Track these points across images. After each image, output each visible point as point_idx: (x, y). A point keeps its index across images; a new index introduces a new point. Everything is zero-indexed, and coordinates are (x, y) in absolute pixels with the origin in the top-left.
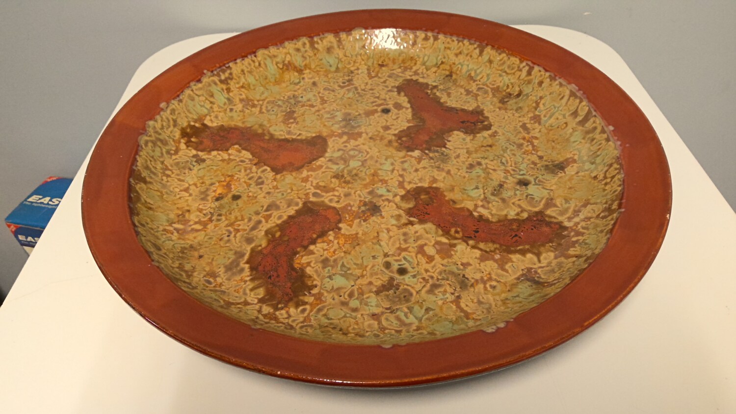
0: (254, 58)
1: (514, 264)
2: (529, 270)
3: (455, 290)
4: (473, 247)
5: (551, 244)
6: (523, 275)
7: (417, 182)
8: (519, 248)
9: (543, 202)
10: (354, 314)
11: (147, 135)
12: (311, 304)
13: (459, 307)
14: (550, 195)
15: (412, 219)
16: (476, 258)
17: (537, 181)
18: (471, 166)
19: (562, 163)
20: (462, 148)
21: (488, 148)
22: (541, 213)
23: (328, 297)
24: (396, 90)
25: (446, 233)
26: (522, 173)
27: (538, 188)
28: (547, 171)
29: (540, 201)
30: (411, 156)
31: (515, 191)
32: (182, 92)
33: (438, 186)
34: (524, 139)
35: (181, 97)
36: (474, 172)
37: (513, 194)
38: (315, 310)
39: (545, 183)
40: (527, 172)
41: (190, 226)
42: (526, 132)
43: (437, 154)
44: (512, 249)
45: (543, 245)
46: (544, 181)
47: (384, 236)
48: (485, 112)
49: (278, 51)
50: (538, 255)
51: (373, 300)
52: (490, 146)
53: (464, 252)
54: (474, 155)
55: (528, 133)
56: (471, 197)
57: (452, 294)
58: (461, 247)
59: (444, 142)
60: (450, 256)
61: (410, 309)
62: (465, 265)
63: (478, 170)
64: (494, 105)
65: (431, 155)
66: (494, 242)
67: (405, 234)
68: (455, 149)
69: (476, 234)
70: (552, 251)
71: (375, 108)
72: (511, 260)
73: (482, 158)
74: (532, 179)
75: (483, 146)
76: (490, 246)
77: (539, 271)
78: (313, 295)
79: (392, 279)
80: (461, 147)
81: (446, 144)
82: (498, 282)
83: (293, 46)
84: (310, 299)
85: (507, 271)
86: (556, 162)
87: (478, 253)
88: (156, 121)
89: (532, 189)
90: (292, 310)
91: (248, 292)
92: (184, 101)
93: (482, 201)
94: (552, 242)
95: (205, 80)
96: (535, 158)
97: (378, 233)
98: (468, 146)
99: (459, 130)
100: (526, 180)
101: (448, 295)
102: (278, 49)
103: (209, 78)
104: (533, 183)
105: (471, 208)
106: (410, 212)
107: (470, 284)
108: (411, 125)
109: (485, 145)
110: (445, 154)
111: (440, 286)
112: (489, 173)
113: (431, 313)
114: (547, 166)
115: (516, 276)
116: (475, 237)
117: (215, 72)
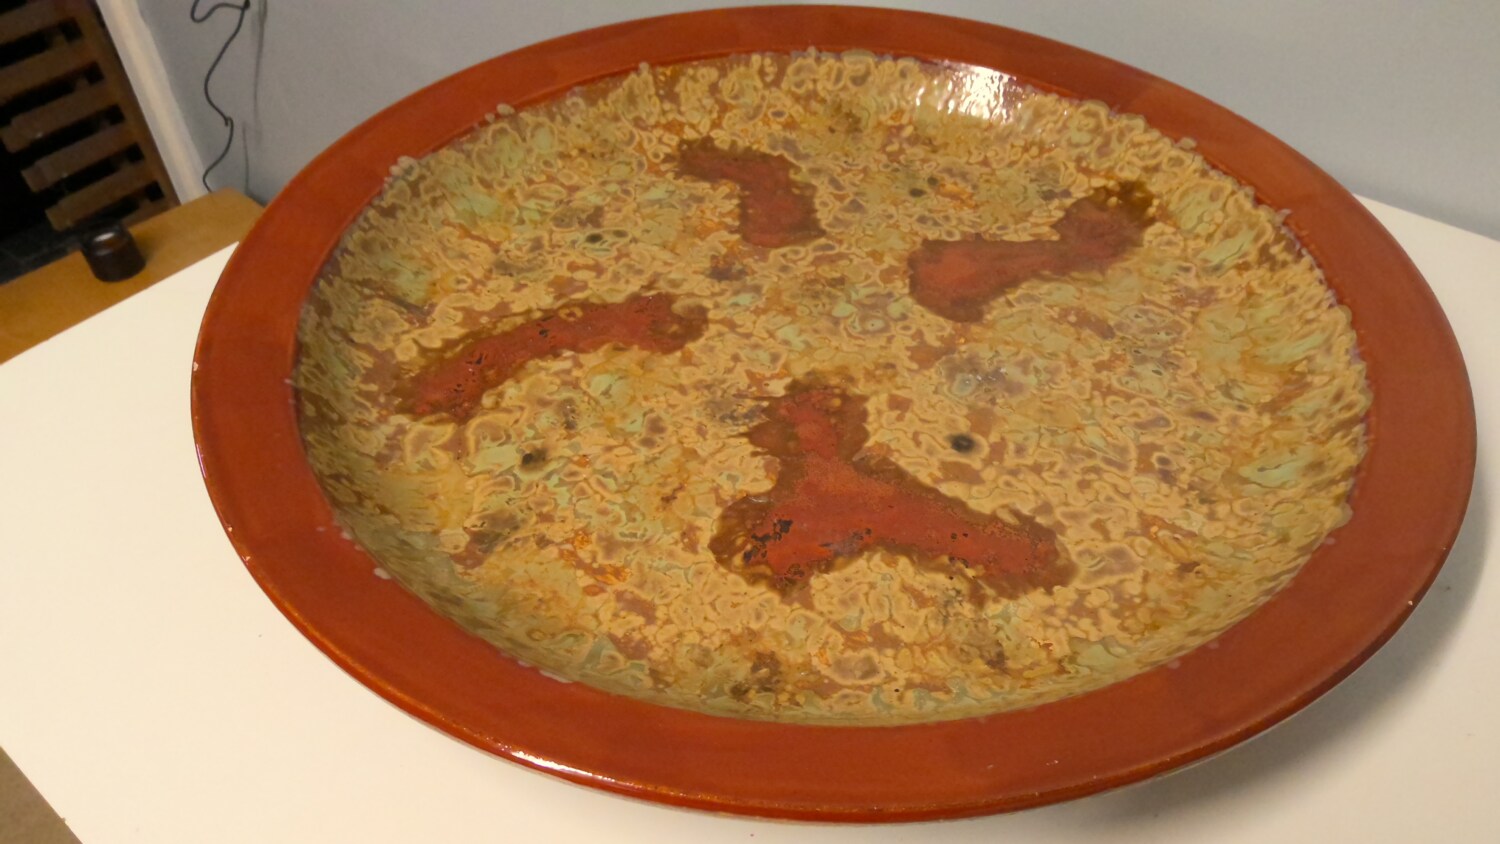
0: (1325, 305)
1: (453, 323)
2: (424, 324)
3: (508, 257)
4: (529, 312)
5: (413, 375)
6: (429, 313)
7: (711, 343)
8: (461, 346)
9: (471, 444)
10: (600, 180)
11: (1108, 115)
12: (657, 165)
13: (488, 242)
14: (468, 464)
15: (653, 293)
16: (513, 302)
17: (512, 479)
18: (656, 427)
19: (488, 551)
20: (713, 454)
21: (668, 490)
22: (462, 419)
23: (649, 179)
24: (1039, 520)
25: (584, 305)
26: (555, 479)
27: (500, 465)
28: (507, 515)
29: (478, 442)
30: (778, 376)
31: (537, 433)
32: (1225, 173)
33: (671, 356)
34: (617, 573)
35: (1212, 173)
36: (640, 420)
37: (537, 424)
38: (646, 162)
39: (495, 484)
40: (545, 488)
41: (901, 144)
42: (628, 596)
43: (742, 410)
44: (470, 341)
45: (425, 369)
46: (498, 489)
47: (666, 256)
48: (775, 597)
49: (1343, 351)
50: (423, 351)
51: (596, 200)
52: (667, 500)
53: (536, 298)
54: (675, 453)
55: (619, 596)
56: (600, 373)
57: (507, 251)
58: (547, 300)
59: (762, 446)
60: (551, 284)
61: (543, 214)
62: (519, 287)
63: (638, 426)
64: (776, 635)
65: (749, 403)
66: (505, 334)
67: (640, 272)
68: (724, 445)
69: (540, 329)
70: (404, 363)
71: (994, 437)
72: (461, 324)
73: (655, 459)
74: (526, 477)
75: (681, 488)
76: (505, 326)
77: (407, 326)
78: (667, 172)
79: (598, 225)
80: (719, 457)
81: (753, 441)
82: (458, 291)
83: (1352, 382)
84: (663, 168)
85: (455, 309)
86: (500, 548)
87: (516, 308)
88: (1146, 131)
89: (508, 456)
90: (668, 150)
91: (734, 138)
92: (1204, 181)
93: (578, 378)
94: (413, 379)
95: (1263, 214)
96: (556, 532)
97: (677, 254)
98: (708, 466)
99: (768, 494)
100: (535, 469)
101: (512, 246)
102: (1347, 351)
103: (1269, 221)
104: (517, 471)
105: (583, 358)
106: (667, 300)
107: (494, 271)
108: (869, 443)
109: (680, 495)
110: (729, 421)
111: (533, 249)
112: (613, 434)
113: (515, 221)
114: (516, 528)
115: (437, 309)
116: (539, 325)
117: (1284, 231)
